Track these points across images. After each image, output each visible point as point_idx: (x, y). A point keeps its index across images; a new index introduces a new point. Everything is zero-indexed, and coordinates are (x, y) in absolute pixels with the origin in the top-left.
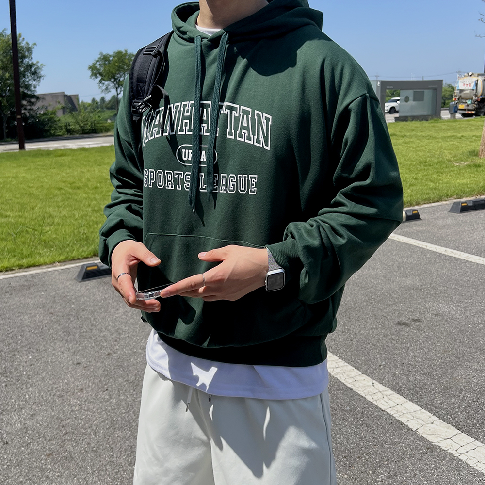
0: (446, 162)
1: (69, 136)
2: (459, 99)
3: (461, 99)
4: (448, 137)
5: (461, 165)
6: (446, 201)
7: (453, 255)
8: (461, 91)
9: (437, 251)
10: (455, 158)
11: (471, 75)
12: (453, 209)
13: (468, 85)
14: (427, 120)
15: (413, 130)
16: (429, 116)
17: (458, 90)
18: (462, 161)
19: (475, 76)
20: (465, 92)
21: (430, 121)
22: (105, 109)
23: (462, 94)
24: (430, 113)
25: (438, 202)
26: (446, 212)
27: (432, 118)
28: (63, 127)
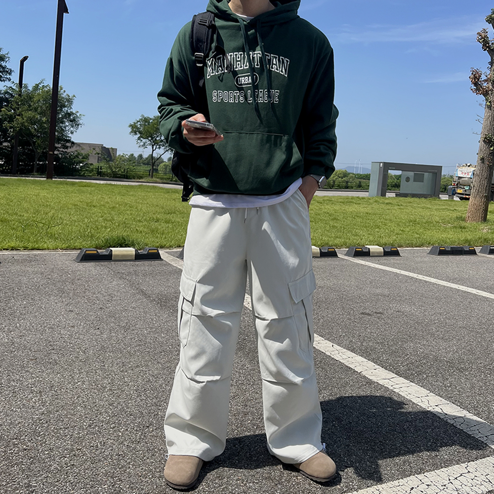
0: (435, 223)
1: (99, 177)
2: (457, 184)
3: (459, 185)
4: (442, 209)
5: (447, 226)
6: (427, 247)
7: (424, 279)
8: (460, 178)
9: (410, 275)
10: (443, 221)
11: (469, 166)
12: (431, 252)
13: (467, 174)
14: (426, 198)
15: (411, 203)
16: (429, 195)
17: (457, 177)
18: (449, 223)
19: (472, 167)
20: (463, 179)
21: (428, 199)
22: (142, 164)
23: (461, 181)
24: (429, 193)
25: (420, 247)
26: (426, 254)
27: (431, 197)
28: (94, 170)
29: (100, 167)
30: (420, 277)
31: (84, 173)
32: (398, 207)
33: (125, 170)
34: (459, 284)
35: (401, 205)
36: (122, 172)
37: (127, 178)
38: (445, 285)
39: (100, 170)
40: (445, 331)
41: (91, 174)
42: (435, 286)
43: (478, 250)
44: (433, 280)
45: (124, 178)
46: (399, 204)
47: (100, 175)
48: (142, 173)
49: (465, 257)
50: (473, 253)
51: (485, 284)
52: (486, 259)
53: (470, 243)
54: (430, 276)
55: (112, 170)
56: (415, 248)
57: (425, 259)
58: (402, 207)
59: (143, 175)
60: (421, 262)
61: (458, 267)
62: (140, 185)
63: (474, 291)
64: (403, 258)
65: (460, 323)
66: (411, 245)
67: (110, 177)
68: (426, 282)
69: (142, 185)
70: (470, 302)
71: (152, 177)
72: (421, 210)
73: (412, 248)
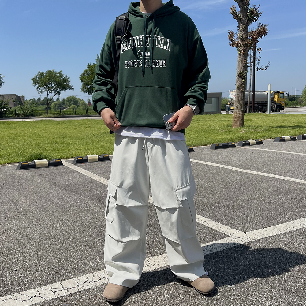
0: (216, 130)
1: (16, 117)
2: (231, 104)
4: (221, 121)
5: (223, 131)
6: (210, 145)
9: (198, 162)
10: (221, 128)
17: (230, 99)
18: (223, 129)
20: (234, 100)
22: (40, 105)
24: (215, 111)
26: (208, 149)
28: (13, 112)
29: (16, 110)
30: (204, 163)
31: (8, 115)
32: (198, 122)
33: (31, 110)
34: (224, 165)
35: (199, 120)
36: (29, 112)
37: (33, 116)
38: (217, 166)
39: (16, 112)
40: (214, 190)
41: (11, 116)
42: (212, 167)
43: (236, 144)
44: (210, 164)
45: (31, 116)
46: (198, 119)
47: (17, 115)
48: (41, 111)
49: (229, 149)
50: (234, 146)
51: (237, 163)
52: (241, 149)
53: (233, 141)
54: (209, 162)
55: (23, 111)
56: (203, 146)
57: (208, 152)
58: (199, 121)
59: (42, 112)
60: (205, 154)
61: (225, 155)
62: (41, 120)
63: (231, 168)
64: (195, 152)
65: (221, 186)
66: (201, 145)
67: (23, 116)
68: (207, 165)
69: (42, 120)
70: (228, 174)
71: (48, 114)
72: (209, 122)
73: (201, 147)
